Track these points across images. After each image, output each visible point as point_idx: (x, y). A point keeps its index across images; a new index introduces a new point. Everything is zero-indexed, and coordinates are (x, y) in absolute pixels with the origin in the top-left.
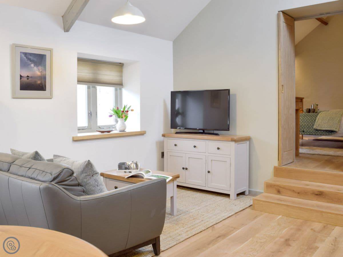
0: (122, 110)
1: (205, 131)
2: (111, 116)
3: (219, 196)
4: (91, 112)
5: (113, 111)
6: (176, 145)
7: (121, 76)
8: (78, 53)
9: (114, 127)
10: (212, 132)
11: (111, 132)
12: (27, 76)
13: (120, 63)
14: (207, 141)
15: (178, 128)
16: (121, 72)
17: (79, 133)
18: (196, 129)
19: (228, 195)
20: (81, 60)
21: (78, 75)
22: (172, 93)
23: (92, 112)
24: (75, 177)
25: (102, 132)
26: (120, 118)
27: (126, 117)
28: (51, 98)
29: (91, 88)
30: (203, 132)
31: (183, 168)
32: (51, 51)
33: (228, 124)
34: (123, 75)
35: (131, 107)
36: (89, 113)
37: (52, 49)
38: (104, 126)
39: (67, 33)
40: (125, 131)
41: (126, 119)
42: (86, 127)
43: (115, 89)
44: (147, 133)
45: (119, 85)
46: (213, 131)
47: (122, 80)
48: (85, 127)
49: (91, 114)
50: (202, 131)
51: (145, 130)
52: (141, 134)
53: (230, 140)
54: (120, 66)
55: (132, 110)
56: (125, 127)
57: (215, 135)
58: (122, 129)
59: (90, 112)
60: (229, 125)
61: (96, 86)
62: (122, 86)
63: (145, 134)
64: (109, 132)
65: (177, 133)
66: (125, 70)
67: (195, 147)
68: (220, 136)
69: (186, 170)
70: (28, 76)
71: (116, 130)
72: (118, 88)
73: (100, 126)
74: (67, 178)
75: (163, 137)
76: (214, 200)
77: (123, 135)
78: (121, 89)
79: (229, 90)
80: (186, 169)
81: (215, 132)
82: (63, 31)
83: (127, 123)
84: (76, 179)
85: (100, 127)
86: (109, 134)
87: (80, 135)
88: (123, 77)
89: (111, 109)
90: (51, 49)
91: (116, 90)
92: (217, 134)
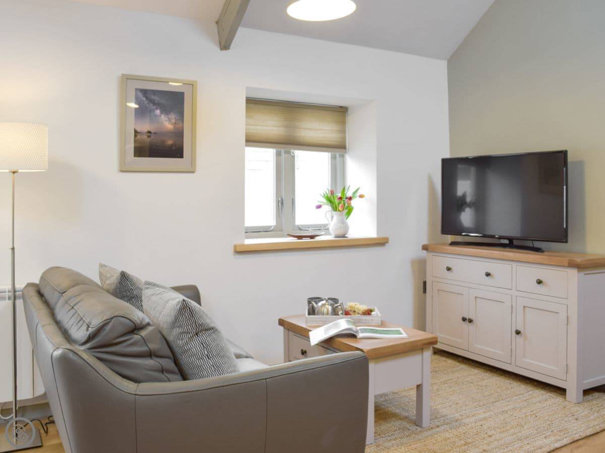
0: (339, 195)
1: (514, 241)
2: (319, 207)
3: (542, 389)
4: (282, 200)
5: (324, 196)
6: (449, 269)
7: (343, 131)
8: (248, 89)
9: (324, 228)
10: (530, 244)
11: (317, 239)
12: (146, 131)
13: (341, 107)
14: (514, 264)
15: (464, 234)
16: (343, 122)
17: (247, 238)
18: (493, 237)
19: (561, 391)
20: (253, 103)
21: (246, 129)
22: (445, 162)
23: (283, 198)
24: (143, 338)
25: (300, 237)
26: (336, 211)
27: (350, 210)
28: (193, 172)
29: (283, 154)
30: (511, 244)
31: (464, 319)
32: (192, 85)
33: (565, 226)
34: (347, 129)
35: (359, 191)
36: (279, 201)
37: (196, 82)
38: (309, 226)
39: (224, 52)
40: (346, 236)
41: (349, 214)
42: (272, 228)
43: (332, 155)
44: (390, 241)
45: (338, 148)
46: (531, 242)
47: (344, 139)
48: (271, 226)
49: (282, 203)
50: (506, 242)
51: (386, 236)
52: (380, 243)
53: (567, 265)
54: (340, 112)
55: (361, 196)
56: (346, 228)
57: (533, 252)
58: (340, 232)
59: (280, 199)
60: (566, 230)
61: (292, 151)
62: (344, 150)
63: (387, 244)
64: (312, 237)
65: (453, 244)
66: (351, 119)
67: (488, 275)
68: (546, 253)
69: (470, 324)
70: (150, 132)
71: (330, 234)
72: (338, 155)
73: (301, 225)
74: (118, 337)
75: (425, 251)
76: (528, 397)
77: (343, 244)
78: (342, 156)
79: (564, 154)
80: (470, 321)
81: (537, 244)
82: (218, 49)
83: (350, 221)
84: (144, 341)
85: (302, 228)
86: (314, 241)
87: (249, 242)
88: (347, 132)
89: (321, 195)
90: (193, 81)
91: (333, 158)
92: (538, 250)
